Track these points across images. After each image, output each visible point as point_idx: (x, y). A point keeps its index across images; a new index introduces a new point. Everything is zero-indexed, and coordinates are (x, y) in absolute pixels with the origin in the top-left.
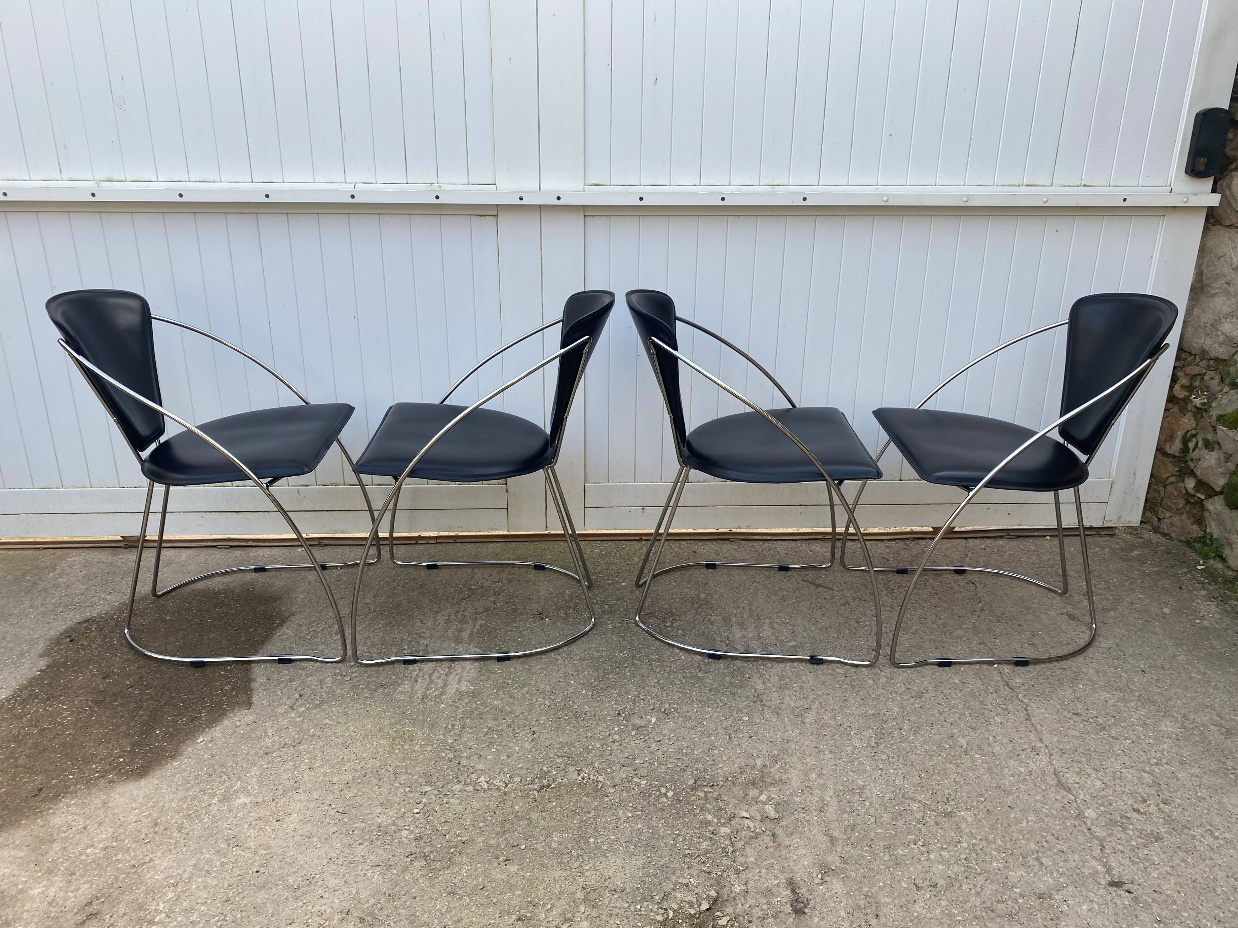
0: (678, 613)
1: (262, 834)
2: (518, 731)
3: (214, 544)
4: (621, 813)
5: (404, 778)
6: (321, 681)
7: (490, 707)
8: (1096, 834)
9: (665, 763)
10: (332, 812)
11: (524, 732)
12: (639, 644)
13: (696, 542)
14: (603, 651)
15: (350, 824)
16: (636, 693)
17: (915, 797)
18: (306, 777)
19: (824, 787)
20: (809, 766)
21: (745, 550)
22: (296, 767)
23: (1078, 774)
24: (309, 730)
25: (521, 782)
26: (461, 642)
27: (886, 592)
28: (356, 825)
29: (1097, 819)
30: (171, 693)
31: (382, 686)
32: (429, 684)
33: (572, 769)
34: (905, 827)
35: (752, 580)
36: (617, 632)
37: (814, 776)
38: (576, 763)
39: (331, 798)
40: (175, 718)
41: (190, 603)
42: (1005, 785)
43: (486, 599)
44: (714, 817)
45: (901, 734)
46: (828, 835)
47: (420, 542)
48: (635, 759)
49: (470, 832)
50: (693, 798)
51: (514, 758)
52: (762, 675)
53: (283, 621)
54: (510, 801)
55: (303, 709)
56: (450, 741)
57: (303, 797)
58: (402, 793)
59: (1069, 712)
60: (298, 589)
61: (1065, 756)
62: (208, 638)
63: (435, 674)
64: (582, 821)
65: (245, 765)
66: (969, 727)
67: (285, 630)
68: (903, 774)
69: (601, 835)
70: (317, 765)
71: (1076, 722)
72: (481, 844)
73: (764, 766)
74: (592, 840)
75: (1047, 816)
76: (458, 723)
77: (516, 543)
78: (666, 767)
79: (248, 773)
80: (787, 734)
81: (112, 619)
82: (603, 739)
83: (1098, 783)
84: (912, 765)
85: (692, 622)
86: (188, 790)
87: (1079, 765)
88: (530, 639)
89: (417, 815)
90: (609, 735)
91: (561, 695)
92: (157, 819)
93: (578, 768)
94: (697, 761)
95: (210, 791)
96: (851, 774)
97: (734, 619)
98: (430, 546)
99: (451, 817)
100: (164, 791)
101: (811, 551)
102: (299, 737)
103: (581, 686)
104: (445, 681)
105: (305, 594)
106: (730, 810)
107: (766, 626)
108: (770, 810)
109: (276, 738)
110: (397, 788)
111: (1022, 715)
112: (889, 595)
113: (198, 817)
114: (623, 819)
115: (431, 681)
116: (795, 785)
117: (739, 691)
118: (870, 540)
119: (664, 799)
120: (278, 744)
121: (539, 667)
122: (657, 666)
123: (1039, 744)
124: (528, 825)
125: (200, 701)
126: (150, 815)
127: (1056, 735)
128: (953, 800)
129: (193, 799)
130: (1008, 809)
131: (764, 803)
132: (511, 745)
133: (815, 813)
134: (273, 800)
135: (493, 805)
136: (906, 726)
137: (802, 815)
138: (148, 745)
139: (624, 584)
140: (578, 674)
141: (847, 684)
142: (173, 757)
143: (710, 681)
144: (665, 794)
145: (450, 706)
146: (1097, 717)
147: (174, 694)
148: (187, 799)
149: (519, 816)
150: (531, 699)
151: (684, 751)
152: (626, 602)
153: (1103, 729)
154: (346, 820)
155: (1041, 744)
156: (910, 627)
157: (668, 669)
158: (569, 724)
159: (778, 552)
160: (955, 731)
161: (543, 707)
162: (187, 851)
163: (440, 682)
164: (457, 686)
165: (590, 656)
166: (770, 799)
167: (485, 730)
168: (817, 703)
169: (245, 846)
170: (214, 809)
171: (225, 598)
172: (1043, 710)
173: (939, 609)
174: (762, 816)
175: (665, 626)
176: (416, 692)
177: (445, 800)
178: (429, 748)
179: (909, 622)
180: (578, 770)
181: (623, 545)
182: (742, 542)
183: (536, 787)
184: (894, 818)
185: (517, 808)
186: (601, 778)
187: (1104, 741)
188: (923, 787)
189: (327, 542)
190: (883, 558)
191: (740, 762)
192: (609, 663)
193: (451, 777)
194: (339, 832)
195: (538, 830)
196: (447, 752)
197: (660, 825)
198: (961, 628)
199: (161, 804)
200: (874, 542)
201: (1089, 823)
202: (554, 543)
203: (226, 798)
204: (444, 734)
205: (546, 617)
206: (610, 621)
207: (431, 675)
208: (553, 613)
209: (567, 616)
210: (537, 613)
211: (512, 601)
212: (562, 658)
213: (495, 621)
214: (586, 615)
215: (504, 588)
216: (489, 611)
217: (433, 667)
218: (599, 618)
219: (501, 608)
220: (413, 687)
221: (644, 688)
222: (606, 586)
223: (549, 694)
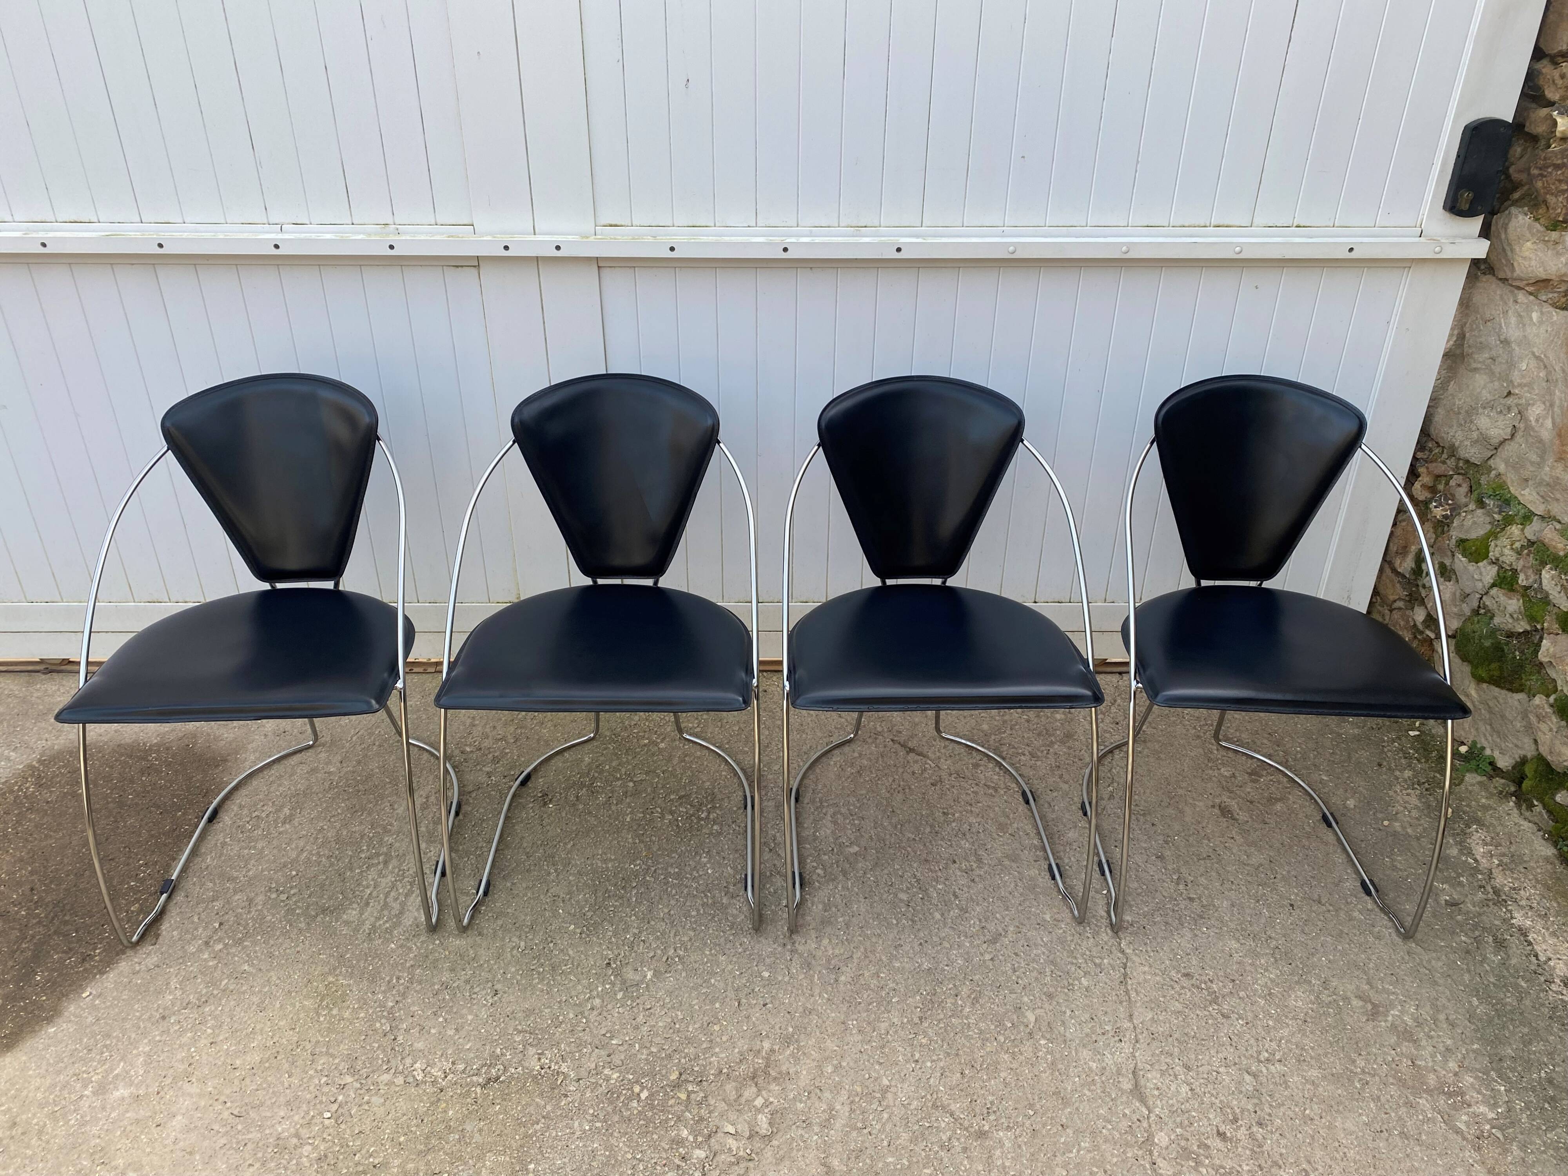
1: (136, 1146)
2: (476, 990)
4: (576, 1124)
5: (321, 1062)
6: (250, 901)
7: (450, 949)
8: (1161, 1171)
9: (648, 1045)
10: (226, 1114)
11: (484, 992)
12: (659, 850)
14: (611, 860)
15: (244, 1134)
16: (636, 931)
17: (949, 1105)
18: (204, 1057)
19: (837, 1088)
20: (827, 1054)
22: (195, 1040)
23: (1163, 1073)
24: (221, 981)
25: (463, 1072)
26: (435, 841)
28: (250, 1136)
29: (1167, 1148)
30: (65, 915)
31: (324, 911)
32: (382, 910)
33: (531, 1051)
34: (923, 1154)
36: (635, 828)
37: (830, 1069)
38: (539, 1043)
39: (228, 1091)
40: (64, 955)
41: (111, 767)
42: (1065, 1089)
43: (481, 770)
44: (690, 1134)
45: (955, 1004)
46: (824, 1165)
47: (415, 670)
48: (611, 1038)
49: (387, 1150)
50: (671, 1102)
51: (463, 1033)
54: (445, 1101)
55: (220, 946)
56: (391, 1004)
57: (194, 1089)
58: (316, 1085)
59: (1178, 972)
60: (250, 746)
61: (1155, 1044)
62: (124, 826)
63: (393, 894)
64: (526, 1136)
65: (133, 1036)
66: (1044, 994)
68: (942, 1068)
69: (546, 1158)
70: (221, 1038)
71: (1183, 988)
72: (396, 1170)
73: (772, 1051)
74: (532, 1166)
75: (1106, 1141)
76: (406, 974)
78: (648, 1052)
79: (135, 1048)
80: (812, 999)
81: (12, 792)
82: (580, 1005)
83: (1185, 1089)
84: (957, 1055)
86: (59, 1073)
87: (1167, 1060)
89: (327, 1122)
90: (589, 998)
91: (541, 932)
92: (16, 1117)
93: (540, 1051)
94: (690, 1041)
95: (85, 1076)
96: (877, 1067)
98: (427, 676)
99: (367, 1127)
100: (31, 1072)
102: (207, 993)
103: (570, 918)
104: (403, 905)
105: (257, 754)
106: (714, 1120)
107: (827, 821)
108: (763, 1120)
109: (178, 993)
110: (312, 1077)
111: (1117, 975)
113: (64, 1116)
114: (578, 1133)
115: (386, 903)
116: (802, 1084)
117: (768, 928)
119: (634, 1104)
120: (179, 1003)
121: (524, 885)
122: (673, 886)
123: (1127, 1025)
124: (459, 1140)
125: (97, 929)
126: (9, 1109)
127: (1152, 1009)
128: (994, 1112)
129: (64, 1087)
130: (1060, 1128)
131: (759, 1111)
132: (464, 1011)
133: (816, 1129)
134: (158, 1093)
135: (422, 1107)
136: (965, 992)
137: (800, 1132)
138: (23, 998)
139: (662, 745)
140: (570, 898)
142: (49, 1020)
143: (735, 912)
144: (638, 1094)
145: (402, 946)
146: (1211, 981)
147: (67, 918)
148: (56, 1087)
149: (450, 1126)
150: (503, 939)
151: (677, 1026)
152: (658, 776)
153: (1215, 1001)
154: (240, 1127)
155: (1129, 1024)
158: (542, 980)
160: (1026, 999)
161: (515, 952)
162: (43, 1169)
163: (396, 906)
164: (416, 914)
165: (592, 869)
166: (767, 1104)
167: (436, 987)
168: (862, 949)
169: (113, 1164)
170: (85, 1104)
171: (156, 760)
172: (1146, 969)
174: (750, 1131)
175: (699, 818)
176: (364, 921)
177: (366, 1098)
178: (362, 1015)
180: (539, 1054)
183: (481, 1080)
184: (914, 1140)
185: (451, 1113)
186: (564, 1068)
187: (1210, 1022)
188: (962, 1090)
191: (742, 1045)
192: (613, 881)
193: (380, 1062)
194: (227, 1147)
195: (469, 1150)
196: (383, 1021)
197: (621, 1145)
198: (1075, 827)
199: (25, 1093)
201: (1156, 1154)
203: (102, 1089)
204: (384, 992)
205: (551, 800)
206: (629, 810)
207: (387, 895)
208: (561, 794)
209: (578, 800)
210: (540, 795)
211: (512, 773)
212: (556, 871)
213: (484, 808)
214: (602, 798)
215: (507, 751)
216: (480, 791)
217: (392, 882)
218: (617, 804)
219: (496, 785)
220: (361, 915)
221: (649, 923)
222: (638, 750)
223: (527, 930)
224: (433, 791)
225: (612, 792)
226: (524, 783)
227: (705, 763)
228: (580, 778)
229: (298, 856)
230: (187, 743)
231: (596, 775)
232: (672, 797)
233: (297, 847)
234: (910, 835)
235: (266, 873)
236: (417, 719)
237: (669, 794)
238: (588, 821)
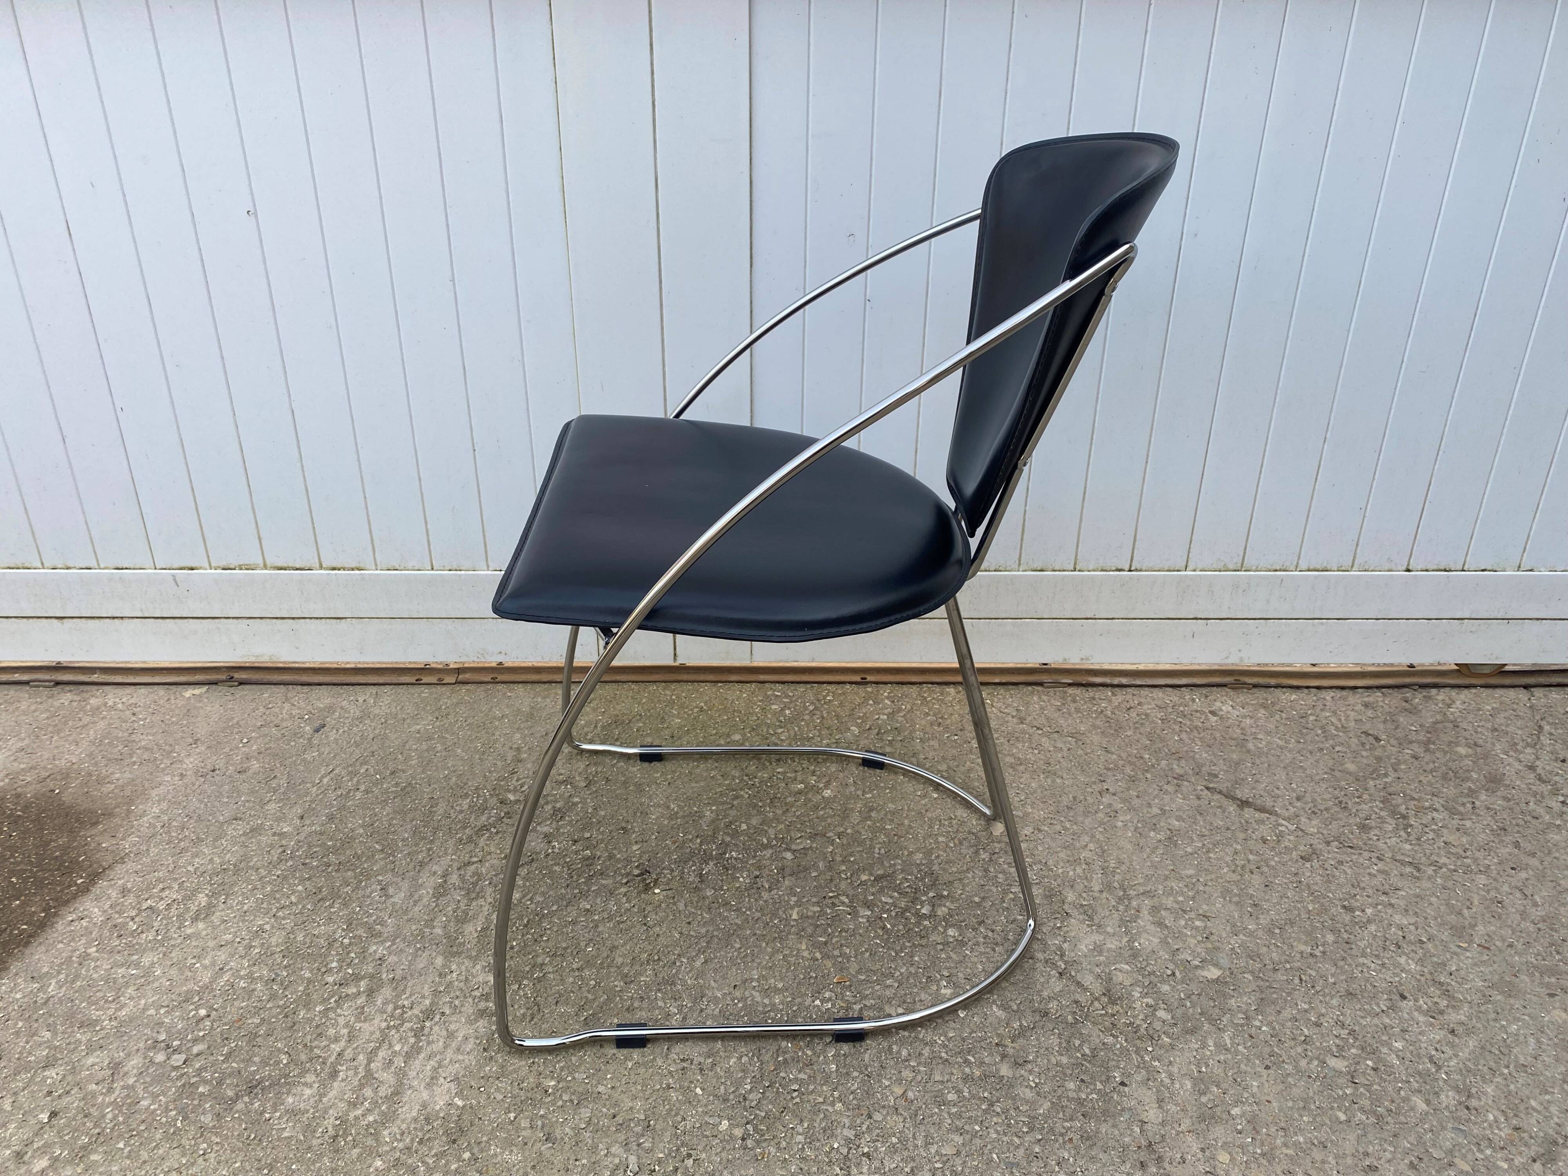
0: (947, 877)
3: (25, 677)
6: (116, 1067)
12: (859, 972)
14: (777, 991)
16: (850, 1134)
21: (1078, 710)
26: (459, 954)
27: (1393, 822)
31: (251, 1088)
32: (361, 1086)
35: (1097, 788)
36: (809, 930)
47: (424, 679)
52: (1151, 1075)
53: (94, 877)
60: (154, 793)
63: (382, 1054)
67: (88, 905)
77: (615, 686)
85: (978, 905)
88: (613, 948)
91: (667, 1136)
97: (1071, 896)
98: (444, 688)
101: (1213, 713)
103: (718, 1105)
104: (401, 1075)
105: (164, 805)
107: (1145, 919)
112: (1402, 833)
115: (369, 1074)
117: (1103, 1128)
118: (1331, 688)
139: (827, 793)
140: (714, 1065)
141: (1362, 1110)
150: (594, 1149)
152: (833, 842)
156: (1473, 926)
157: (926, 1052)
159: (1147, 715)
164: (425, 1095)
165: (745, 1006)
173: (1523, 875)
175: (917, 914)
176: (326, 1110)
179: (1465, 911)
181: (829, 693)
182: (1071, 691)
189: (243, 676)
190: (1367, 734)
200: (1339, 694)
202: (690, 686)
205: (656, 881)
206: (794, 899)
207: (371, 1056)
208: (672, 870)
209: (702, 882)
210: (636, 872)
211: (587, 835)
212: (680, 1008)
213: (543, 894)
214: (743, 879)
215: (576, 800)
216: (535, 865)
217: (382, 1031)
218: (770, 889)
219: (562, 854)
220: (322, 1095)
221: (870, 1117)
222: (789, 799)
223: (639, 1129)
224: (456, 865)
225: (759, 868)
227: (906, 822)
228: (701, 844)
229: (213, 980)
230: (52, 786)
231: (728, 839)
232: (864, 878)
233: (213, 964)
234: (1302, 947)
235: (152, 1012)
236: (427, 750)
237: (856, 872)
238: (725, 919)
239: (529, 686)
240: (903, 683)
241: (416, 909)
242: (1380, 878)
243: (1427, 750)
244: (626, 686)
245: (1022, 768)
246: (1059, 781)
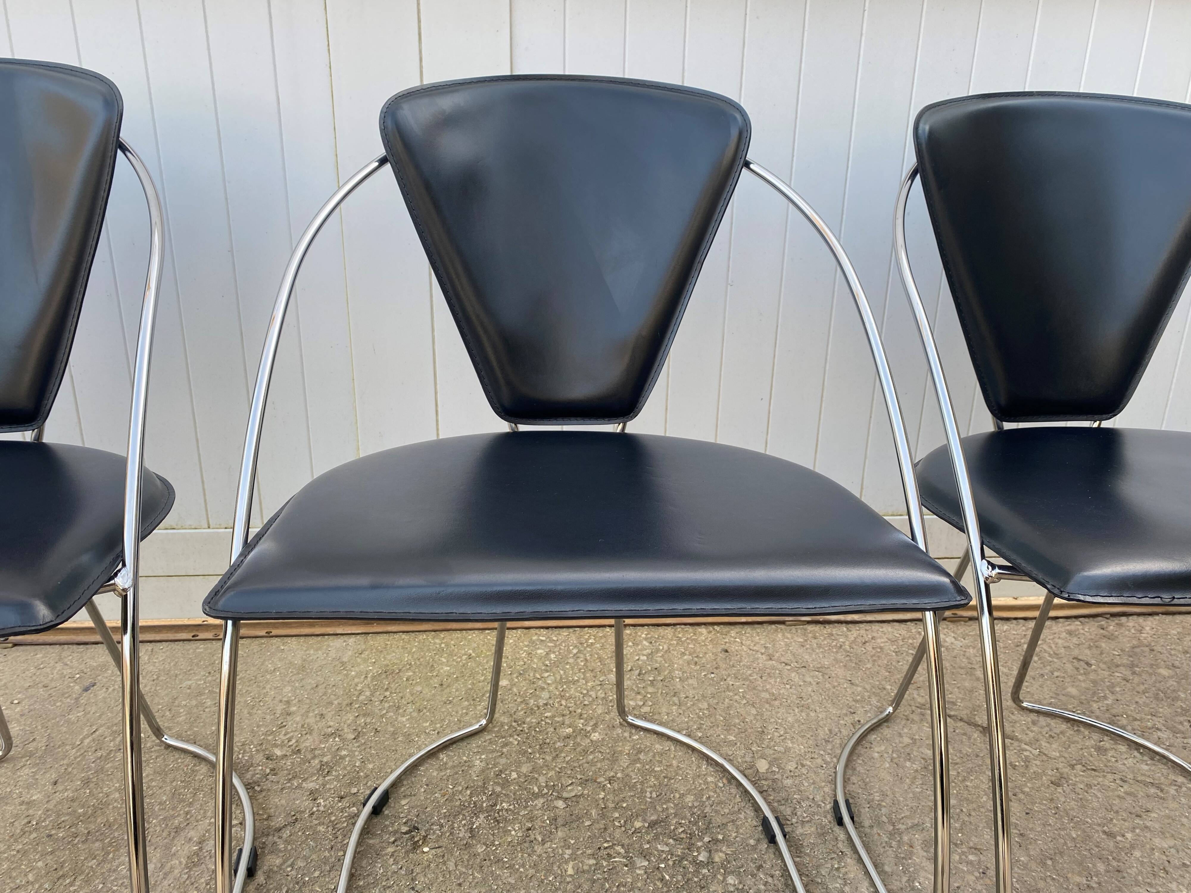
13: (726, 629)
21: (820, 646)
35: (849, 719)
43: (299, 787)
47: (202, 636)
77: (385, 636)
139: (595, 736)
159: (881, 648)
175: (695, 862)
182: (810, 628)
190: (1078, 659)
202: (458, 634)
205: (425, 838)
206: (569, 852)
208: (442, 826)
209: (472, 837)
210: (405, 829)
211: (354, 790)
213: (305, 858)
214: (515, 832)
215: (344, 753)
216: (298, 825)
218: (543, 842)
219: (327, 813)
222: (558, 744)
225: (531, 820)
226: (377, 811)
227: (675, 763)
228: (471, 796)
231: (498, 789)
232: (638, 824)
234: (1078, 879)
236: (197, 706)
237: (630, 819)
238: (497, 878)
239: (302, 639)
240: (658, 625)
241: (166, 883)
242: (1129, 799)
243: (1134, 673)
244: (396, 636)
245: (777, 703)
246: (812, 714)
